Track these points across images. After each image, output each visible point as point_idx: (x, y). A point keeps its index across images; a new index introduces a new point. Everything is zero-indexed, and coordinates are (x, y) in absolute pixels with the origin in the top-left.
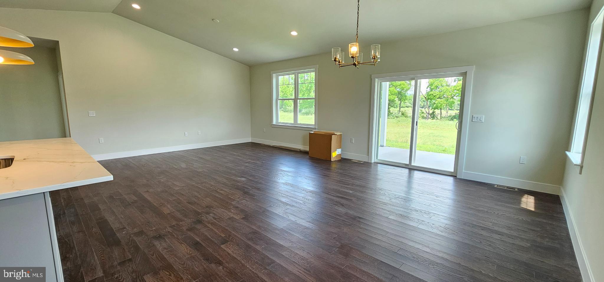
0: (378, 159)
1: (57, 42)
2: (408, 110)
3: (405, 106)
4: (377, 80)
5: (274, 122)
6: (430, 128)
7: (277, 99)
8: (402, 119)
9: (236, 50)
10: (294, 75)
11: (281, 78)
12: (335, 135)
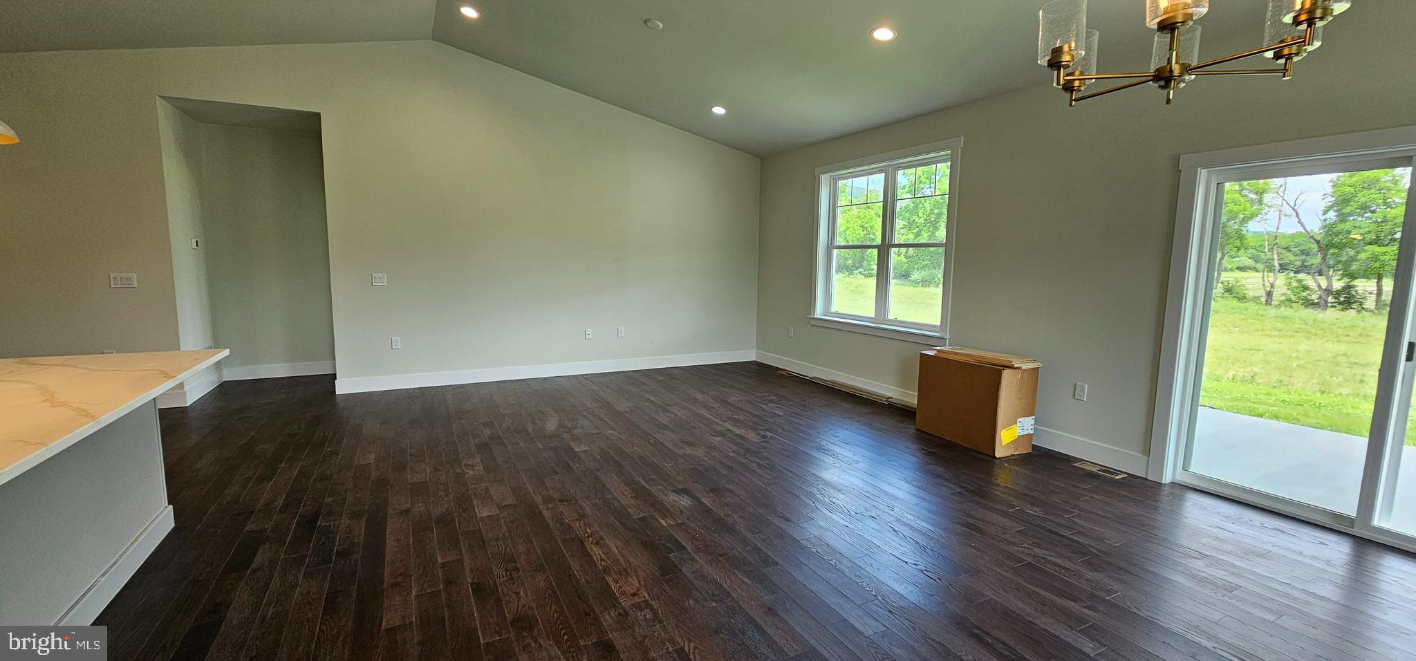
0: (1192, 470)
1: (317, 117)
2: (1246, 279)
3: (1235, 265)
4: (1203, 174)
5: (819, 313)
6: (1337, 337)
7: (831, 246)
8: (1225, 306)
9: (719, 110)
10: (883, 174)
11: (844, 186)
12: (1015, 368)
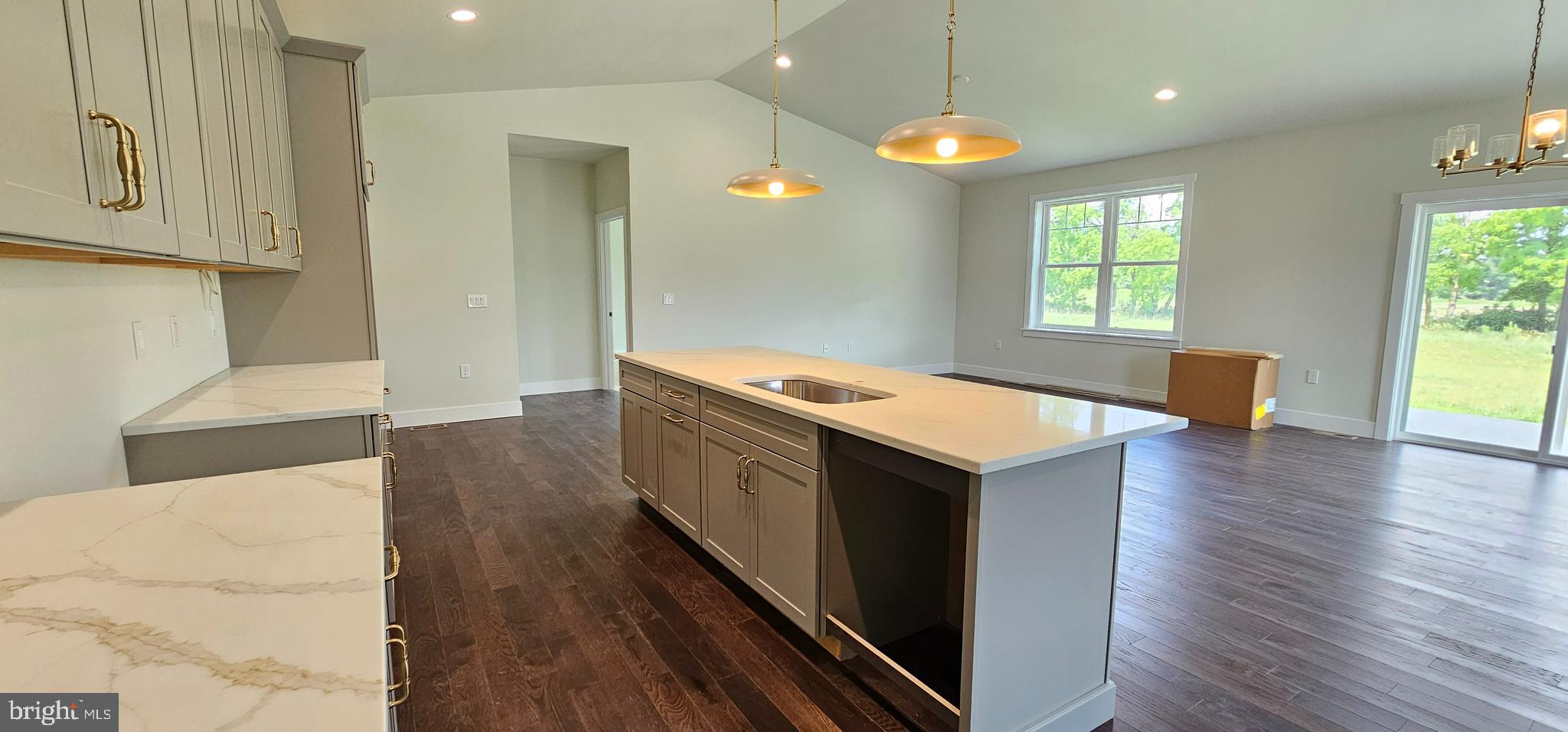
0: (1407, 430)
1: (624, 150)
4: (1419, 207)
5: (1032, 324)
7: (1043, 265)
10: (1104, 202)
11: (1055, 212)
12: (1269, 359)
